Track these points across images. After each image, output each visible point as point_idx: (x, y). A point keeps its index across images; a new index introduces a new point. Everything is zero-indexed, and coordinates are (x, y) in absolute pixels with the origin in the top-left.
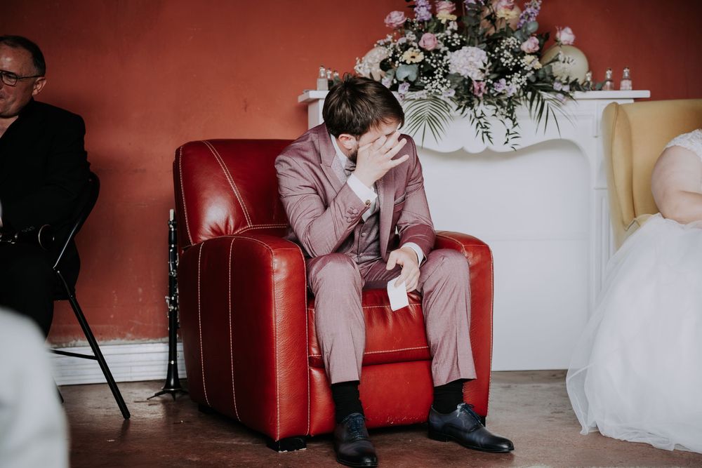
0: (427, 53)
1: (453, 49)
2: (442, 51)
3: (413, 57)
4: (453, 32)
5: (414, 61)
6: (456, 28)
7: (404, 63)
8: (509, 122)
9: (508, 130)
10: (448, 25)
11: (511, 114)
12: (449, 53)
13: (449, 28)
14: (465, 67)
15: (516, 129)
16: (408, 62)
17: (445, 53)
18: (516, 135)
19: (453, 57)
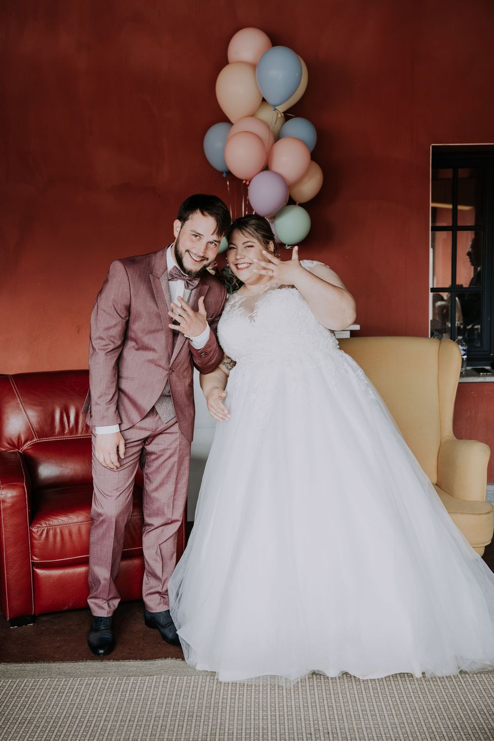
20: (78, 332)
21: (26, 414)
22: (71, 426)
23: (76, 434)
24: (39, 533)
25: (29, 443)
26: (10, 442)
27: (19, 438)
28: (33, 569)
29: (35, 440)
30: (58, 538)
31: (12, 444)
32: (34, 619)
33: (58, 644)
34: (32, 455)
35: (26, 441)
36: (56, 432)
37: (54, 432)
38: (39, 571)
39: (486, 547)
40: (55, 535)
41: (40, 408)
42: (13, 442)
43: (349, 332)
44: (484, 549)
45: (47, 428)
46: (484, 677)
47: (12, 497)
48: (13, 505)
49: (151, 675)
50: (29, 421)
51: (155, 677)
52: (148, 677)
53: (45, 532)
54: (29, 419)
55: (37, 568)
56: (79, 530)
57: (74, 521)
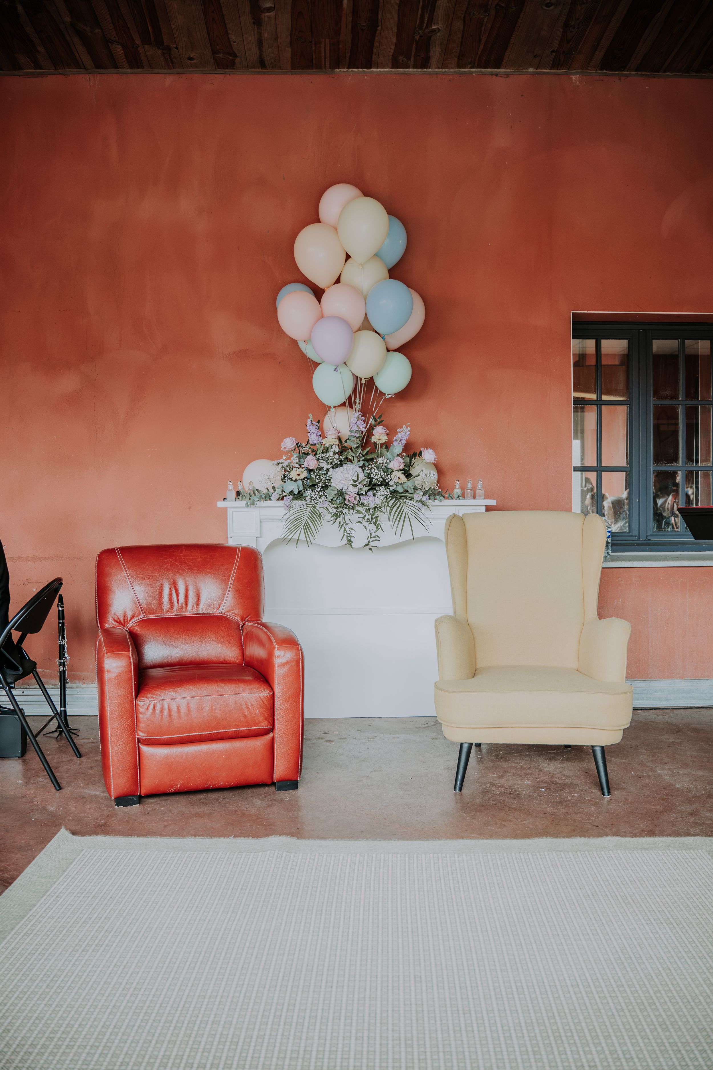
0: (310, 471)
1: (335, 466)
2: (325, 469)
3: (299, 475)
4: (335, 453)
5: (298, 478)
6: (337, 450)
7: (291, 479)
8: (373, 527)
9: (371, 534)
10: (332, 448)
11: (375, 521)
12: (331, 469)
13: (332, 450)
14: (342, 482)
15: (379, 533)
16: (294, 479)
17: (328, 470)
18: (377, 538)
19: (334, 473)
20: (190, 508)
21: (133, 588)
22: (180, 602)
23: (185, 611)
24: (145, 707)
25: (135, 619)
26: (116, 619)
27: (125, 615)
28: (139, 746)
29: (142, 616)
30: (166, 714)
31: (118, 620)
32: (140, 799)
33: (165, 823)
34: (138, 632)
35: (133, 617)
36: (165, 609)
37: (162, 609)
38: (144, 748)
39: (624, 730)
40: (162, 710)
41: (148, 582)
42: (120, 621)
43: (484, 507)
44: (622, 731)
45: (154, 605)
46: (620, 853)
47: (117, 667)
48: (118, 676)
49: (264, 851)
50: (136, 596)
51: (269, 852)
52: (261, 853)
53: (152, 706)
54: (136, 594)
55: (144, 744)
56: (188, 706)
57: (183, 696)
